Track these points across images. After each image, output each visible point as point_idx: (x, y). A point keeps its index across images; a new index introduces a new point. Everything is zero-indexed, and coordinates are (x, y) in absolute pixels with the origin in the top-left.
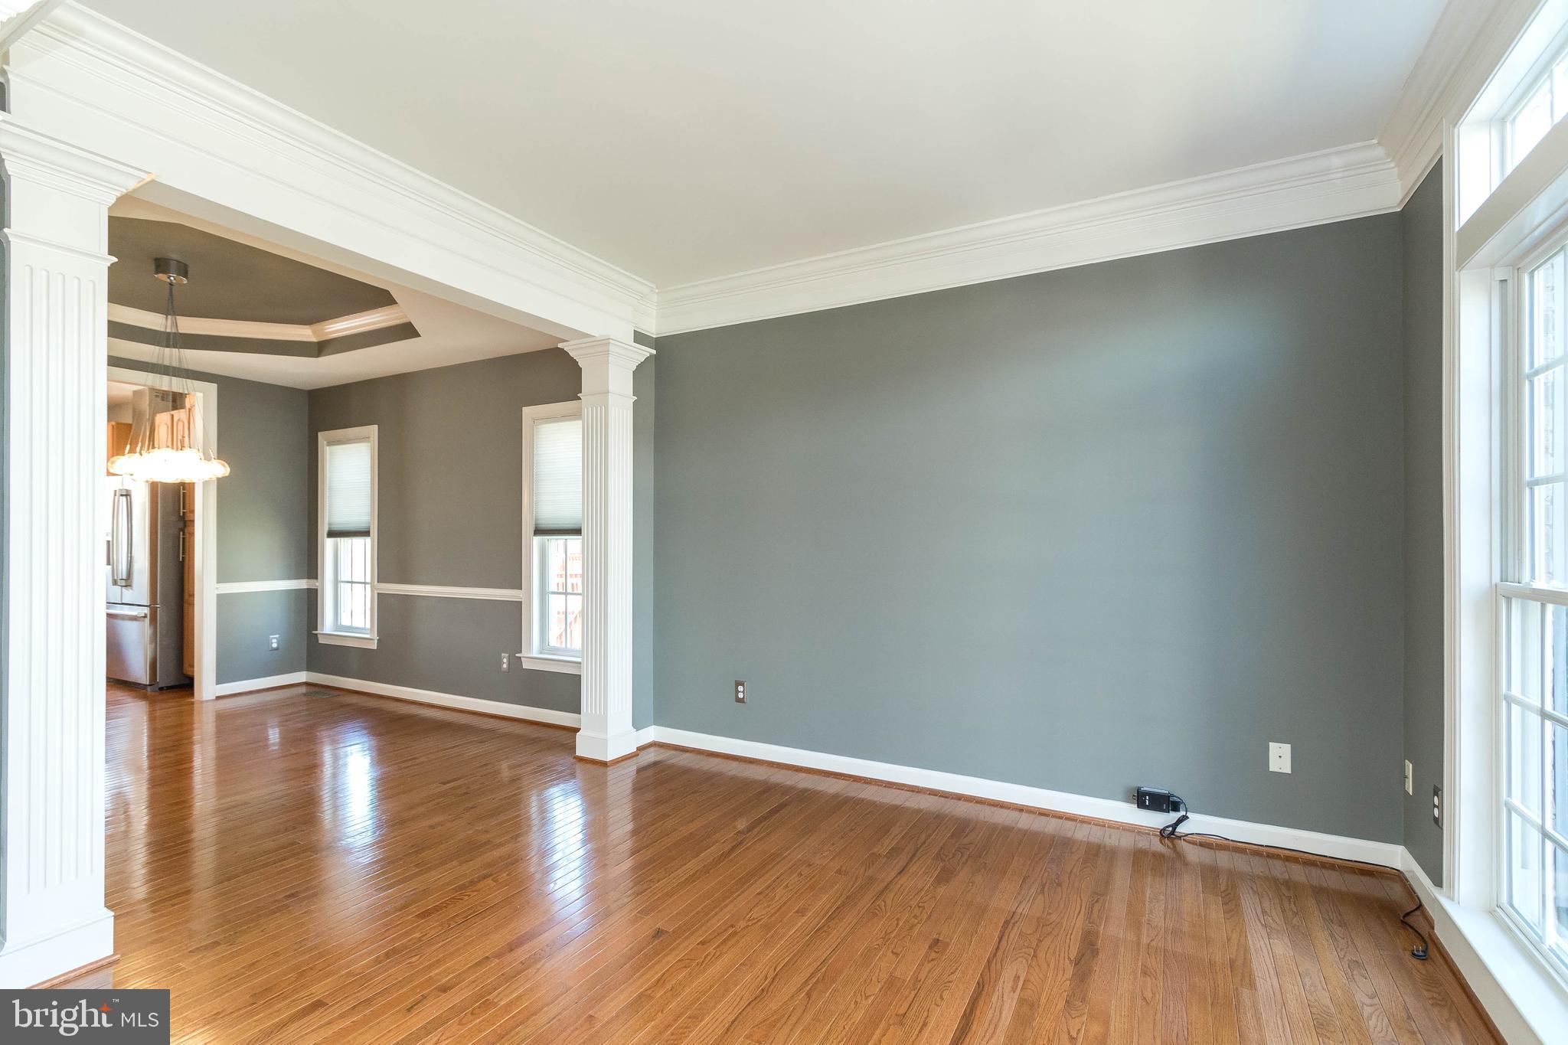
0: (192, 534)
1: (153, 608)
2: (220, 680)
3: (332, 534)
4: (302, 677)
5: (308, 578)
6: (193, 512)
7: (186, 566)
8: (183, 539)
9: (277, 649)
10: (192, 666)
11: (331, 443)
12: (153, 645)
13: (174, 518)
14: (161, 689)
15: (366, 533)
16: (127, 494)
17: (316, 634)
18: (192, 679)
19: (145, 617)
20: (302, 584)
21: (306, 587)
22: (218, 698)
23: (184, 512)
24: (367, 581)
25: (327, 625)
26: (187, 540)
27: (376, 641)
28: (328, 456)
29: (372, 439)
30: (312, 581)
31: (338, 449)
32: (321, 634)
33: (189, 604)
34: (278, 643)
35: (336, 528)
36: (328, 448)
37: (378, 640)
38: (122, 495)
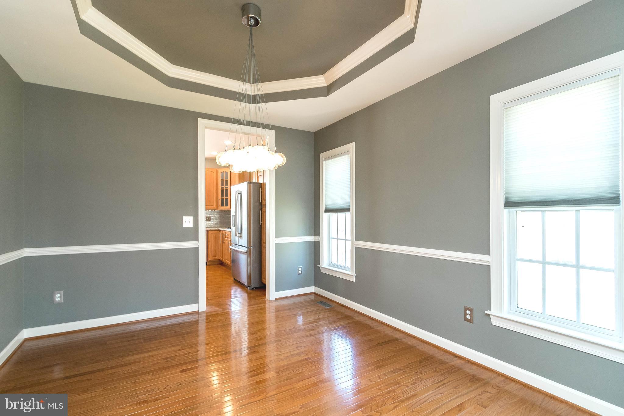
0: (265, 212)
1: (249, 248)
2: (277, 290)
3: (327, 211)
4: (312, 289)
5: (315, 235)
6: (265, 200)
7: (262, 227)
8: (261, 214)
9: (301, 274)
10: (265, 279)
11: (327, 159)
12: (250, 267)
13: (257, 204)
14: (253, 288)
15: (348, 210)
16: (240, 194)
17: (319, 267)
18: (265, 285)
19: (247, 253)
20: (312, 238)
21: (314, 240)
22: (276, 299)
23: (261, 201)
24: (347, 239)
25: (325, 264)
26: (263, 214)
27: (354, 277)
28: (325, 167)
29: (351, 151)
30: (317, 237)
31: (330, 162)
32: (322, 267)
33: (263, 247)
34: (301, 270)
35: (330, 207)
36: (324, 162)
37: (356, 276)
38: (238, 194)
